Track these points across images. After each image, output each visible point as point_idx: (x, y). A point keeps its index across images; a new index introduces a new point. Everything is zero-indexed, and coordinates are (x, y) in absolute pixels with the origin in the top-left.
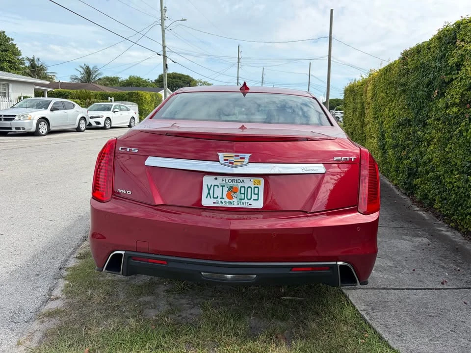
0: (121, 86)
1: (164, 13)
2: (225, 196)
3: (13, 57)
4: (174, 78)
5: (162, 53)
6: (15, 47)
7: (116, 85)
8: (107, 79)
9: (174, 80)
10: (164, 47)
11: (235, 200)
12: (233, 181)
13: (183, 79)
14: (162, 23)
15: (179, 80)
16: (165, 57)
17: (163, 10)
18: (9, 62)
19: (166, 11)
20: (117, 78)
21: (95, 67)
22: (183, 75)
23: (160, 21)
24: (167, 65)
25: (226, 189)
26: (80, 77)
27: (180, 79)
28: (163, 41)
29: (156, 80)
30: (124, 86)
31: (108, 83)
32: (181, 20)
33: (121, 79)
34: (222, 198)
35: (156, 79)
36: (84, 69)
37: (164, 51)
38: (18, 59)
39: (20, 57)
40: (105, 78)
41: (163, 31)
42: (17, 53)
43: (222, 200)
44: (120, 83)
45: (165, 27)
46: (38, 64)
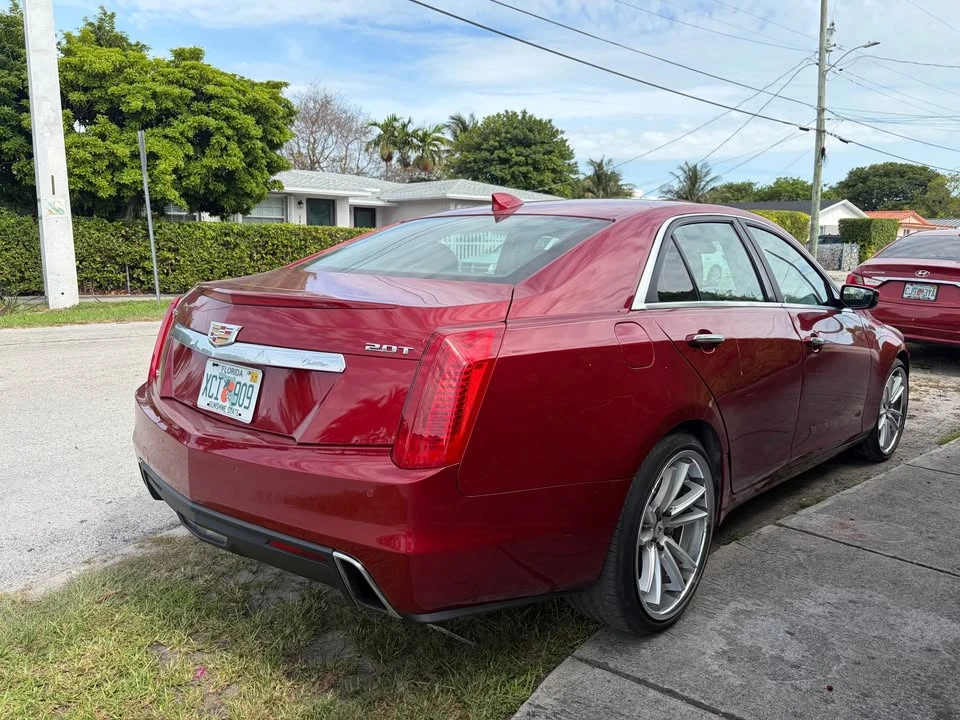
0: (756, 201)
1: (827, 37)
2: (219, 397)
3: (560, 162)
4: (887, 174)
5: (814, 125)
6: (564, 145)
7: (747, 199)
8: (730, 187)
9: (885, 180)
10: (821, 111)
11: (227, 404)
12: (232, 371)
13: (911, 175)
14: (820, 60)
15: (897, 180)
16: (820, 132)
17: (826, 30)
18: (553, 171)
19: (831, 31)
20: (750, 185)
21: (705, 165)
22: (911, 167)
23: (817, 56)
24: (823, 150)
25: (223, 383)
26: (676, 188)
27: (902, 177)
28: (820, 98)
29: (841, 183)
30: (762, 199)
31: (729, 195)
32: (866, 47)
33: (759, 186)
34: (216, 399)
35: (843, 179)
36: (685, 172)
37: (820, 121)
38: (569, 164)
39: (572, 161)
40: (726, 187)
41: (822, 76)
42: (566, 154)
43: (216, 401)
44: (756, 194)
45: (827, 67)
46: (608, 170)
